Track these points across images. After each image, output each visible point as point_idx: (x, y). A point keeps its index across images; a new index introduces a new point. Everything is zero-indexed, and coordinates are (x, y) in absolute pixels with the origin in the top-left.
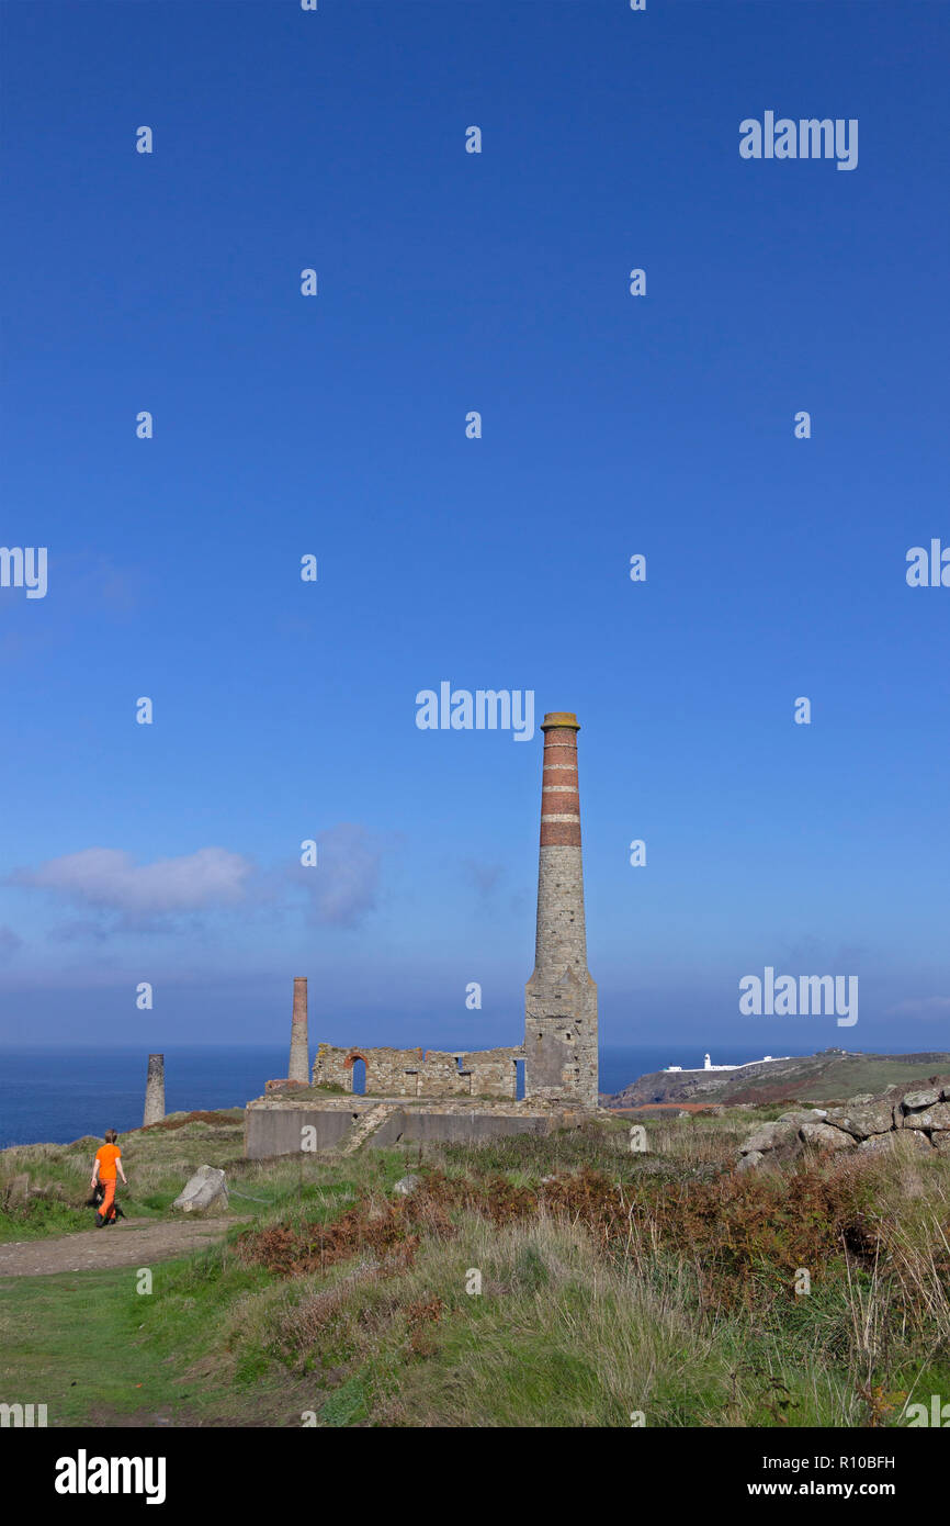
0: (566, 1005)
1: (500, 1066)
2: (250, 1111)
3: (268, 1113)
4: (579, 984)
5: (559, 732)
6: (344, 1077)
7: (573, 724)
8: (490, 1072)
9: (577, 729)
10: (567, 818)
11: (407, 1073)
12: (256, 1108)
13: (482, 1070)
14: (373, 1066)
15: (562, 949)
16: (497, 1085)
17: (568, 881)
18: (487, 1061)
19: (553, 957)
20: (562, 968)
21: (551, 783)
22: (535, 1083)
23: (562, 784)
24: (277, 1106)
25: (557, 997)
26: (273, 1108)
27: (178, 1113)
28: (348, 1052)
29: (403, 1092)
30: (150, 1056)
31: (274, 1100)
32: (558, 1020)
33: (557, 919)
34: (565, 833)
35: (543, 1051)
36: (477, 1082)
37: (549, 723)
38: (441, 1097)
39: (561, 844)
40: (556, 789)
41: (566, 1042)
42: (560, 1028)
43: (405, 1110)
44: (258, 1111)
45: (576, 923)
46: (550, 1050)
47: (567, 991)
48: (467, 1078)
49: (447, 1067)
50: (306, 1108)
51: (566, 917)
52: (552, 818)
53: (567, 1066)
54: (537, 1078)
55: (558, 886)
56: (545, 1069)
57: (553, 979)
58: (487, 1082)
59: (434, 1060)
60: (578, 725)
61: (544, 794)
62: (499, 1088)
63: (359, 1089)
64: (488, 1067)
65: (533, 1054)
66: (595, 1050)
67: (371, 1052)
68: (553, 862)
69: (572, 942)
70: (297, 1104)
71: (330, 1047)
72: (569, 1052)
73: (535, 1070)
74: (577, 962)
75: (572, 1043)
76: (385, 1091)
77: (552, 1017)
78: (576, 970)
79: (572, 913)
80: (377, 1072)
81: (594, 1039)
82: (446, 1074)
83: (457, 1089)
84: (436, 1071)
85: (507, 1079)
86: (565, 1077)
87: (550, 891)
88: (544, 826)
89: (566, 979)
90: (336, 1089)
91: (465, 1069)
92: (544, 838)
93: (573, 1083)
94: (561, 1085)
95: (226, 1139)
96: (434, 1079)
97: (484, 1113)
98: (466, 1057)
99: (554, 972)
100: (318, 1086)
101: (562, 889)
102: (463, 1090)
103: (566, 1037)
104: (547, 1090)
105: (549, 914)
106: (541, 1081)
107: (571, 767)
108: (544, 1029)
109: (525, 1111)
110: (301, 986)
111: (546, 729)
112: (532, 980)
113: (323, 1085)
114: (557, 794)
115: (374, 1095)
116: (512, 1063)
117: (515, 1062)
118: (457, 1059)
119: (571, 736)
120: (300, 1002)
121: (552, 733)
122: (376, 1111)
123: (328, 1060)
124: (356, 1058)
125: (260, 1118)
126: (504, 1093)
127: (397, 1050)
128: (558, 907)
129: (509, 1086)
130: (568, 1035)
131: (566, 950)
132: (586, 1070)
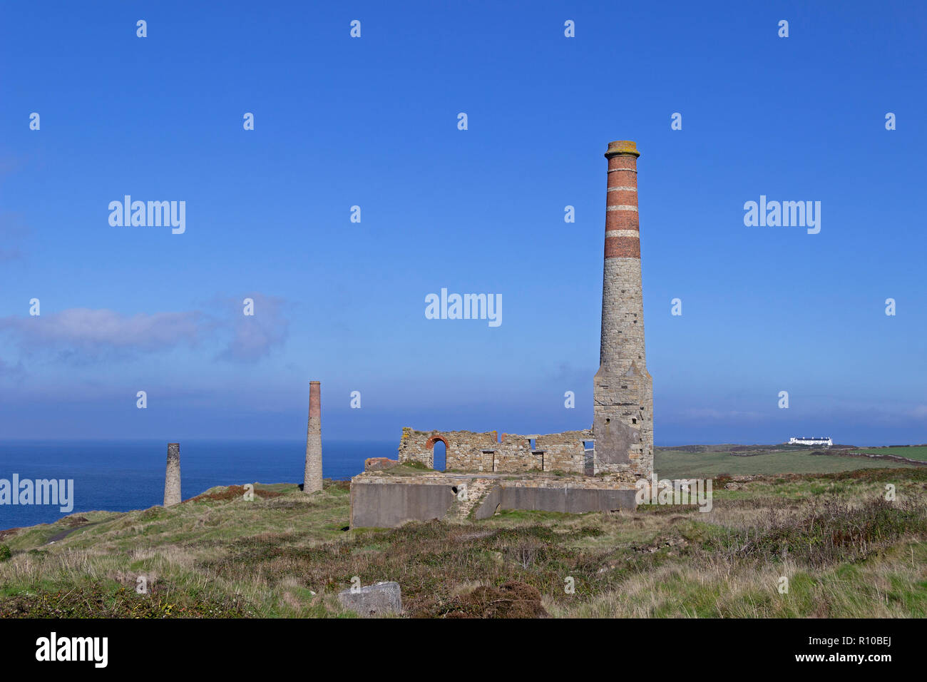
0: (631, 394)
1: (571, 446)
2: (355, 485)
3: (372, 487)
4: (642, 376)
5: (625, 158)
6: (426, 456)
7: (634, 151)
8: (562, 452)
9: (637, 156)
10: (631, 233)
11: (484, 452)
12: (361, 482)
13: (554, 450)
14: (453, 446)
15: (627, 346)
16: (570, 462)
17: (632, 288)
18: (559, 442)
19: (619, 353)
20: (627, 363)
21: (617, 203)
22: (603, 461)
23: (626, 203)
24: (380, 480)
25: (623, 387)
26: (377, 482)
27: (219, 487)
28: (430, 435)
29: (481, 468)
30: (169, 445)
31: (376, 475)
32: (625, 407)
33: (622, 320)
34: (629, 246)
35: (611, 434)
36: (549, 460)
37: (613, 150)
38: (517, 473)
39: (626, 256)
40: (620, 208)
41: (632, 425)
42: (627, 414)
43: (502, 484)
44: (362, 485)
45: (638, 324)
46: (617, 433)
47: (633, 382)
48: (539, 457)
49: (521, 447)
50: (407, 482)
51: (631, 319)
52: (615, 233)
53: (633, 446)
54: (605, 456)
55: (623, 292)
56: (613, 449)
57: (619, 372)
58: (558, 460)
59: (509, 441)
60: (638, 153)
61: (608, 213)
62: (570, 465)
63: (441, 466)
64: (560, 447)
65: (601, 436)
66: (651, 433)
67: (451, 435)
68: (618, 271)
69: (635, 340)
70: (399, 479)
71: (412, 431)
72: (635, 435)
73: (604, 450)
74: (640, 357)
75: (637, 427)
76: (464, 468)
77: (619, 404)
78: (639, 365)
79: (635, 315)
80: (457, 452)
81: (651, 424)
82: (520, 453)
83: (531, 466)
84: (511, 451)
85: (577, 458)
86: (631, 456)
87: (616, 296)
88: (608, 242)
89: (631, 372)
90: (420, 466)
91: (538, 449)
92: (608, 251)
93: (638, 461)
94: (627, 463)
95: (291, 508)
96: (510, 458)
97: (576, 486)
98: (539, 439)
99: (620, 366)
100: (404, 464)
101: (626, 294)
102: (536, 467)
103: (631, 422)
104: (614, 467)
105: (614, 316)
106: (609, 459)
107: (633, 189)
108: (611, 415)
109: (615, 484)
110: (315, 388)
111: (609, 156)
112: (599, 374)
113: (408, 463)
114: (621, 212)
115: (455, 471)
116: (582, 444)
117: (584, 442)
118: (529, 440)
119: (633, 162)
120: (315, 401)
121: (616, 160)
122: (475, 484)
123: (410, 442)
124: (436, 440)
125: (365, 491)
126: (574, 469)
127: (475, 433)
128: (624, 310)
129: (579, 464)
130: (634, 421)
131: (630, 347)
132: (646, 450)
